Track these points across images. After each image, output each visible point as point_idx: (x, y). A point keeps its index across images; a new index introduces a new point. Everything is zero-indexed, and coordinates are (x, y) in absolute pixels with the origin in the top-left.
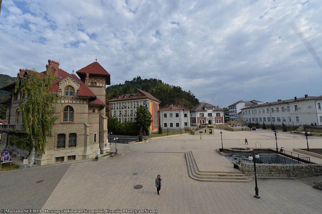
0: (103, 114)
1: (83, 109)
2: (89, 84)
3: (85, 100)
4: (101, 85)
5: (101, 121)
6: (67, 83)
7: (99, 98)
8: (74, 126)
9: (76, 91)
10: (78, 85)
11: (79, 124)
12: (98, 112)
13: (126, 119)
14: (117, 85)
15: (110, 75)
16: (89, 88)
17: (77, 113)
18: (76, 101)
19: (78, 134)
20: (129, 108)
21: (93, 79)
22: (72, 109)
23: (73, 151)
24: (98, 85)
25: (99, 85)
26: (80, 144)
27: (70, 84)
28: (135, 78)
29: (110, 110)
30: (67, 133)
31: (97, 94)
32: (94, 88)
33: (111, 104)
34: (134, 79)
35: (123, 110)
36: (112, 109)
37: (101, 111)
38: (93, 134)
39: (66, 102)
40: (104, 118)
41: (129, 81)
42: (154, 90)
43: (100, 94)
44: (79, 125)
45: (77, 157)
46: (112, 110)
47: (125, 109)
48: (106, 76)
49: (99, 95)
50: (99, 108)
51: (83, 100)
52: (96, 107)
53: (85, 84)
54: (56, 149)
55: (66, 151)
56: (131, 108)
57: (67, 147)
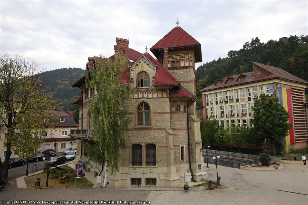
0: (193, 113)
1: (162, 106)
2: (169, 66)
3: (165, 92)
4: (187, 64)
5: (189, 124)
6: (140, 67)
7: (185, 87)
8: (152, 133)
9: (151, 79)
10: (154, 69)
11: (158, 129)
12: (185, 111)
13: (233, 122)
14: (214, 62)
15: (200, 45)
16: (170, 71)
17: (155, 113)
18: (153, 94)
19: (157, 145)
20: (237, 101)
21: (174, 56)
22: (147, 107)
23: (152, 171)
24: (182, 64)
25: (185, 65)
26: (161, 162)
27: (143, 69)
28: (248, 42)
29: (204, 105)
30: (144, 143)
31: (181, 80)
32: (177, 71)
33: (205, 95)
34: (247, 45)
35: (227, 105)
36: (208, 104)
37: (189, 109)
38: (179, 146)
39: (139, 97)
40: (194, 121)
41: (236, 51)
42: (292, 60)
43: (186, 80)
44: (158, 131)
45: (158, 181)
46: (207, 107)
47: (230, 103)
48: (194, 48)
49: (184, 82)
50: (186, 104)
51: (162, 92)
52: (180, 102)
53: (164, 66)
54: (131, 165)
55: (144, 171)
56: (241, 101)
57: (144, 164)
